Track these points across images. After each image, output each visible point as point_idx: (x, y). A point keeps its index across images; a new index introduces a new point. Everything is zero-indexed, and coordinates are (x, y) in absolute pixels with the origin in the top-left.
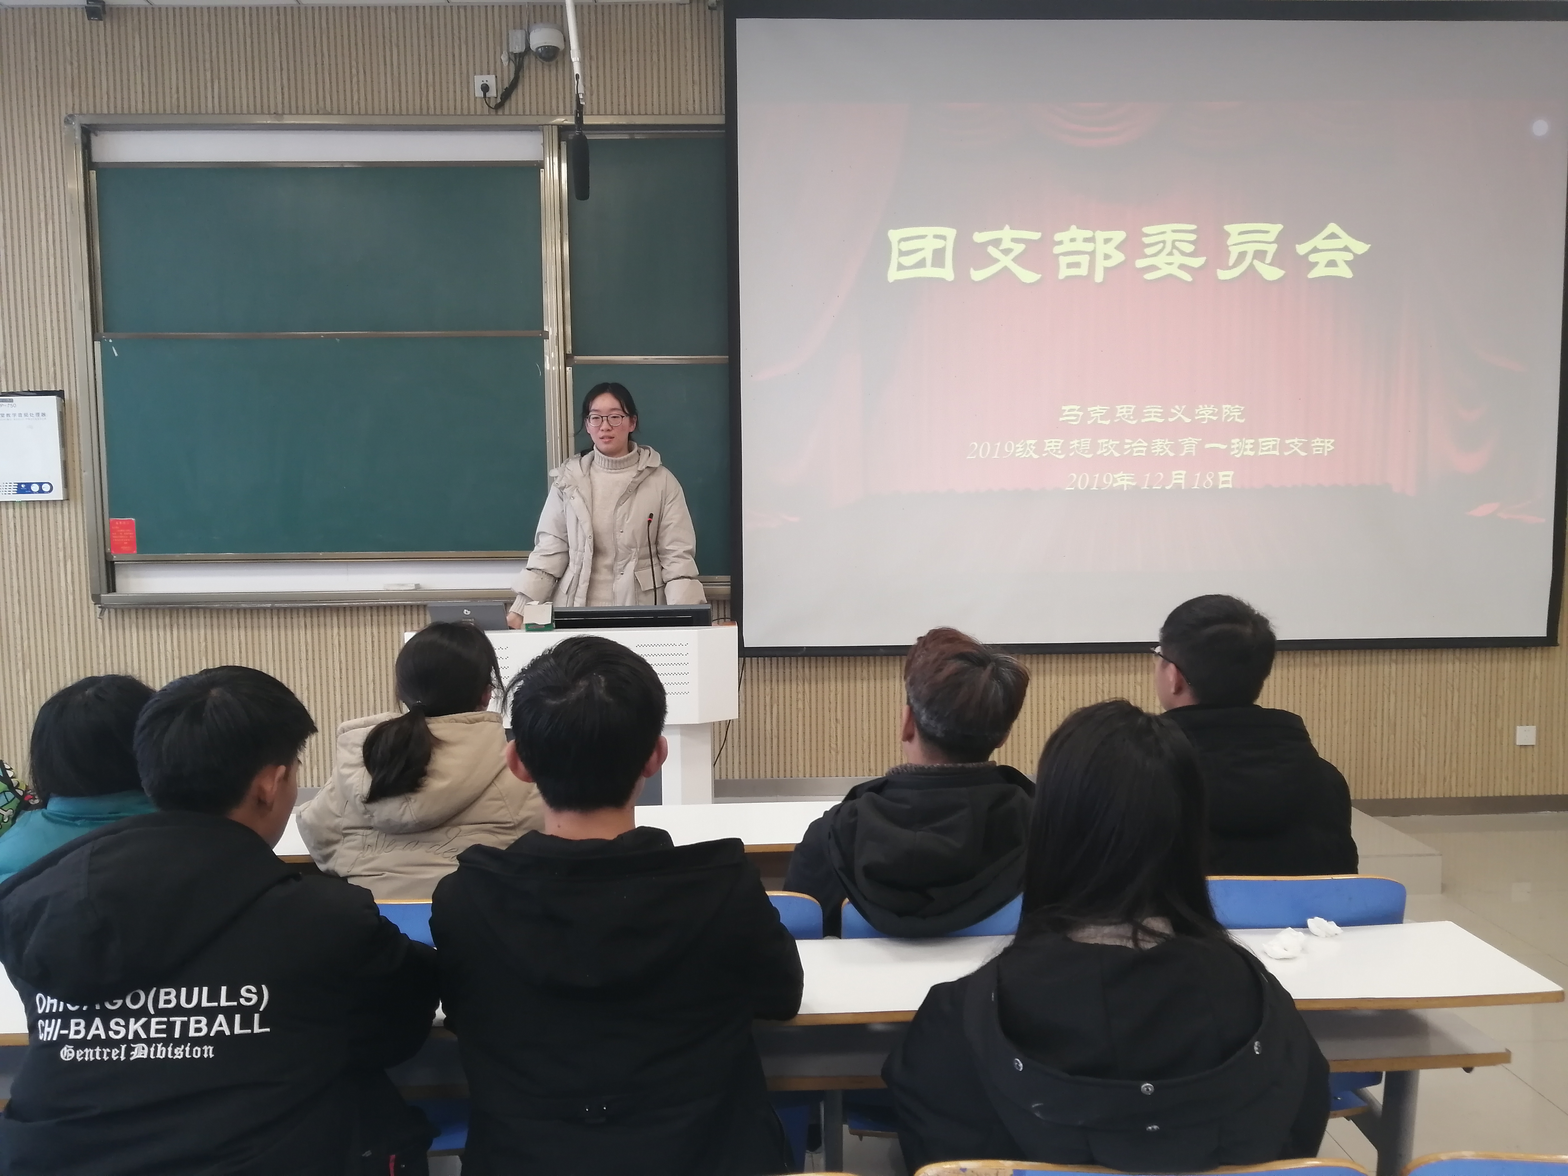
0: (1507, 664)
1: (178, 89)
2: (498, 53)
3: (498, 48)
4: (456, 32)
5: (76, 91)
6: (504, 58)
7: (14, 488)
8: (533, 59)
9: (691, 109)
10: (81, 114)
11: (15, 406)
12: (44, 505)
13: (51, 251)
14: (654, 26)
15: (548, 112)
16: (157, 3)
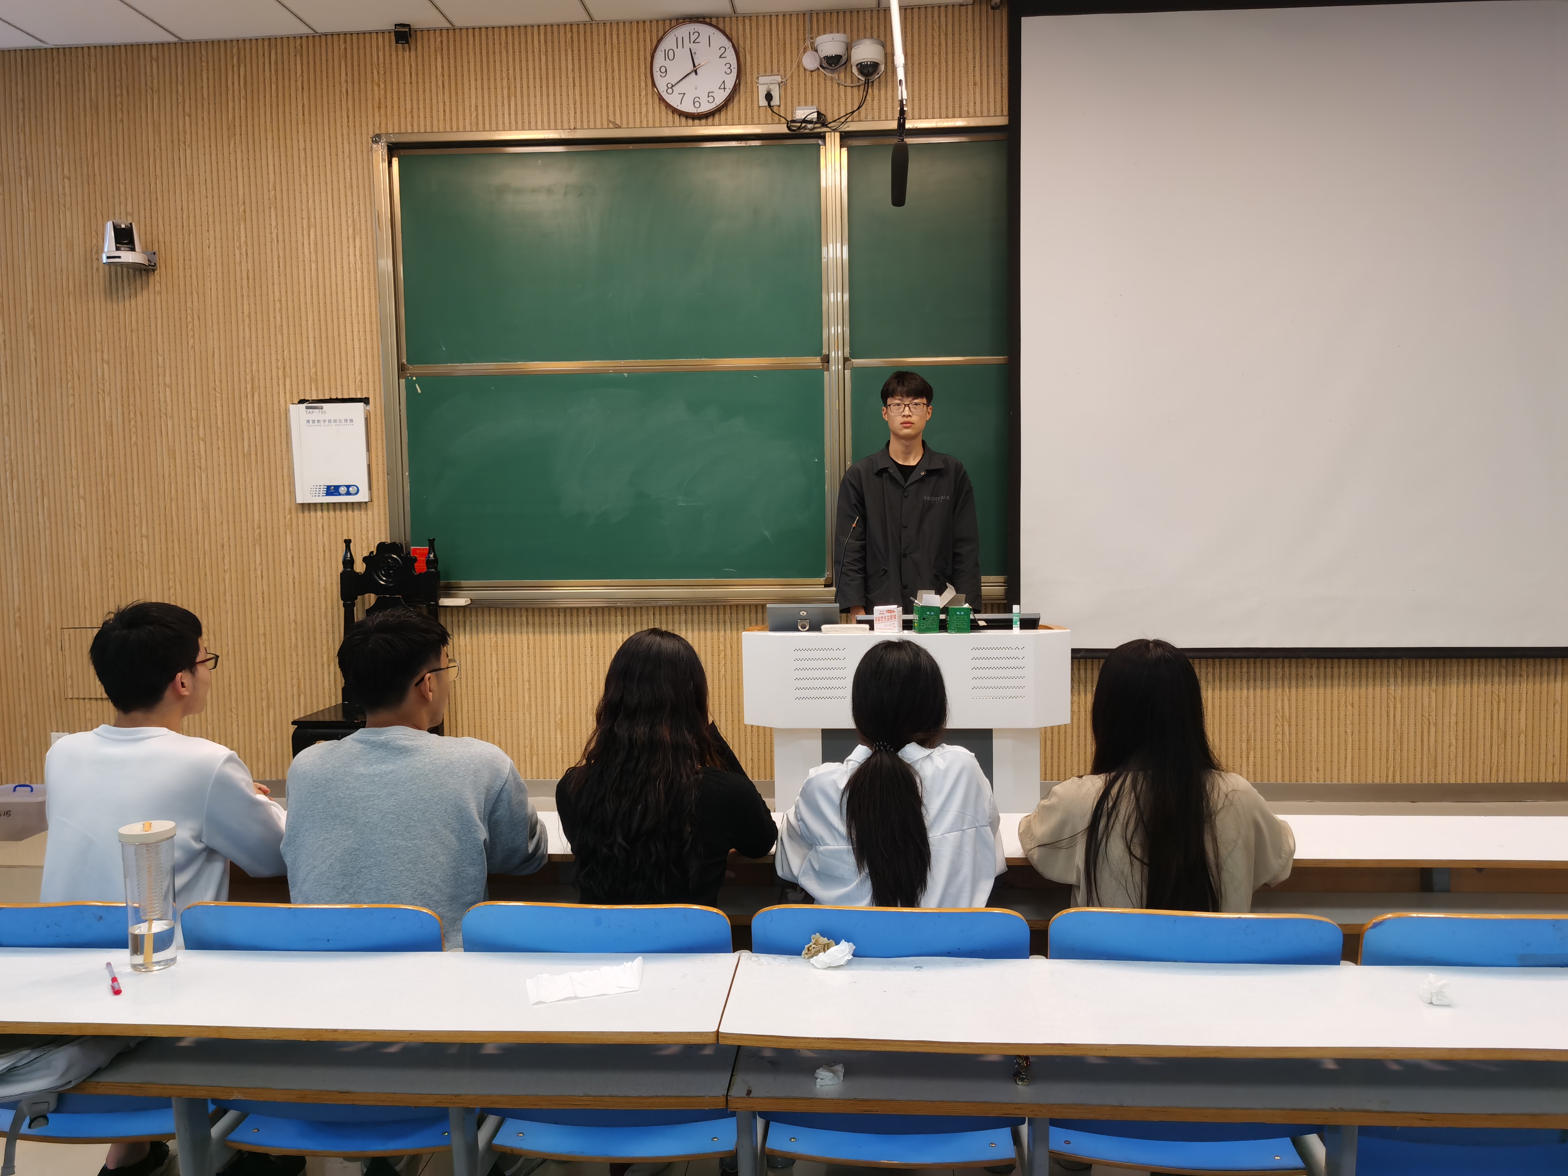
1: (477, 107)
2: (782, 62)
3: (782, 57)
5: (382, 111)
7: (323, 490)
9: (971, 111)
11: (325, 413)
12: (350, 506)
13: (359, 265)
14: (936, 29)
16: (458, 24)
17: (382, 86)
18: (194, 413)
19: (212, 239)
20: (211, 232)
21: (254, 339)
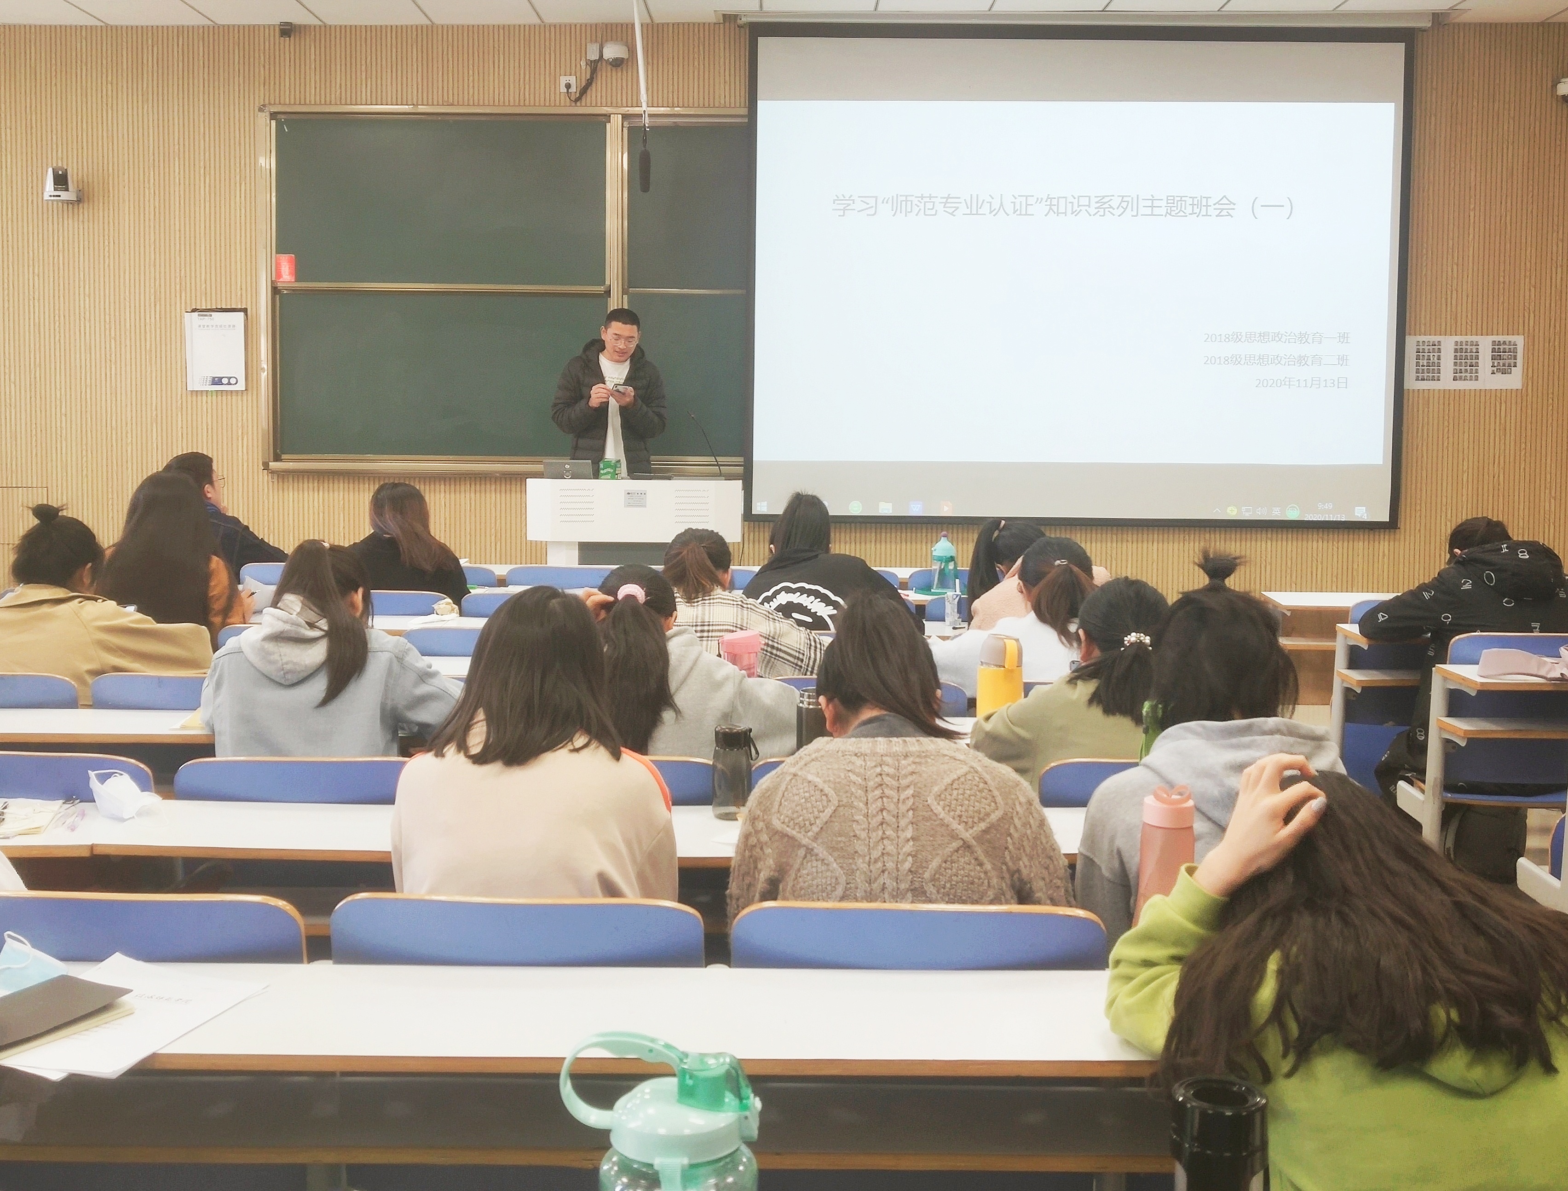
0: (1361, 543)
1: (341, 83)
2: (578, 60)
3: (578, 55)
4: (548, 44)
5: (267, 87)
6: (583, 63)
7: (209, 379)
8: (604, 63)
9: (722, 102)
10: (270, 104)
11: (213, 319)
12: (229, 394)
13: (243, 205)
14: (696, 40)
15: (614, 104)
16: (329, 23)
17: (267, 67)
18: (107, 317)
19: (127, 181)
20: (126, 175)
21: (157, 260)
